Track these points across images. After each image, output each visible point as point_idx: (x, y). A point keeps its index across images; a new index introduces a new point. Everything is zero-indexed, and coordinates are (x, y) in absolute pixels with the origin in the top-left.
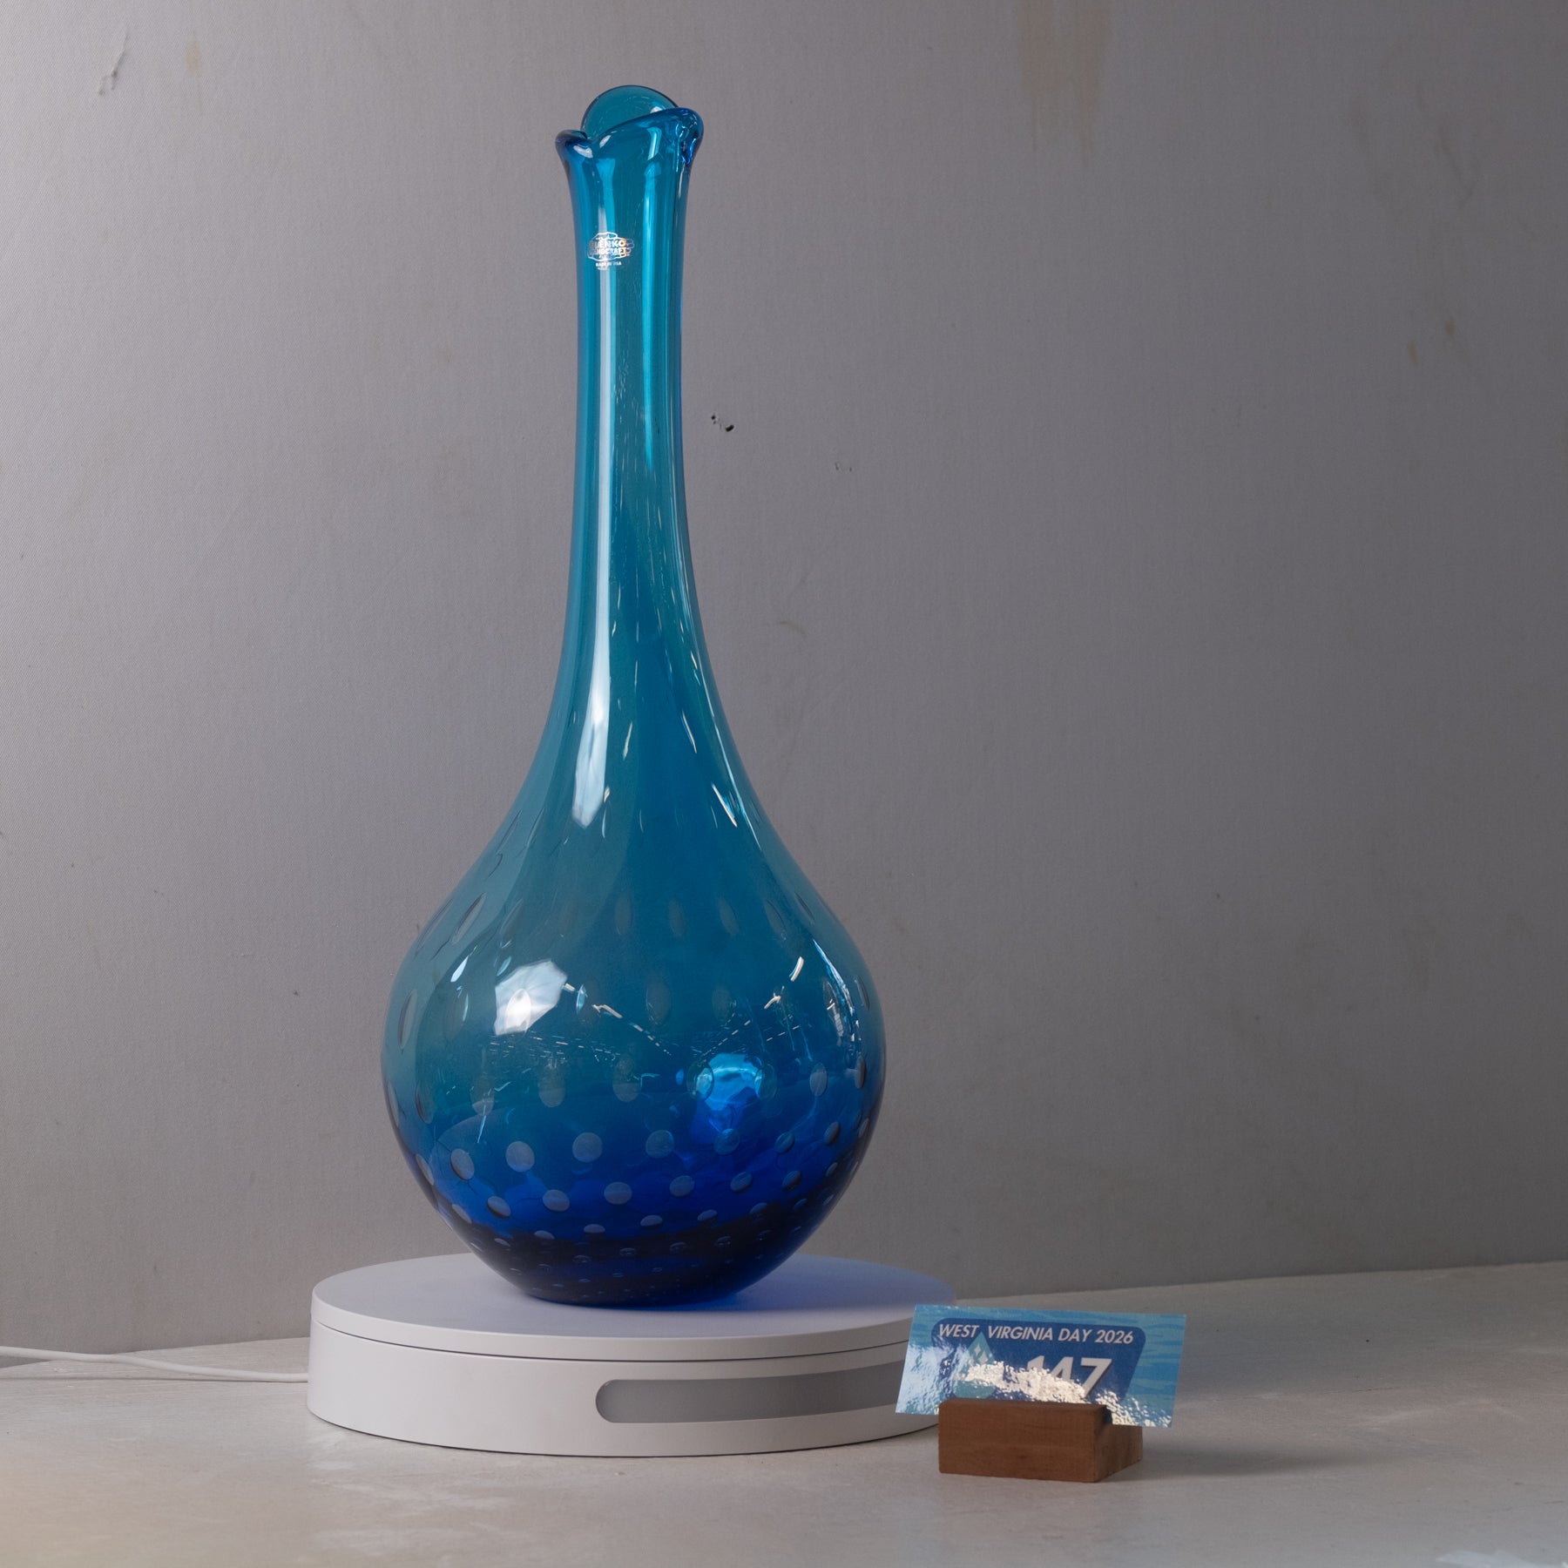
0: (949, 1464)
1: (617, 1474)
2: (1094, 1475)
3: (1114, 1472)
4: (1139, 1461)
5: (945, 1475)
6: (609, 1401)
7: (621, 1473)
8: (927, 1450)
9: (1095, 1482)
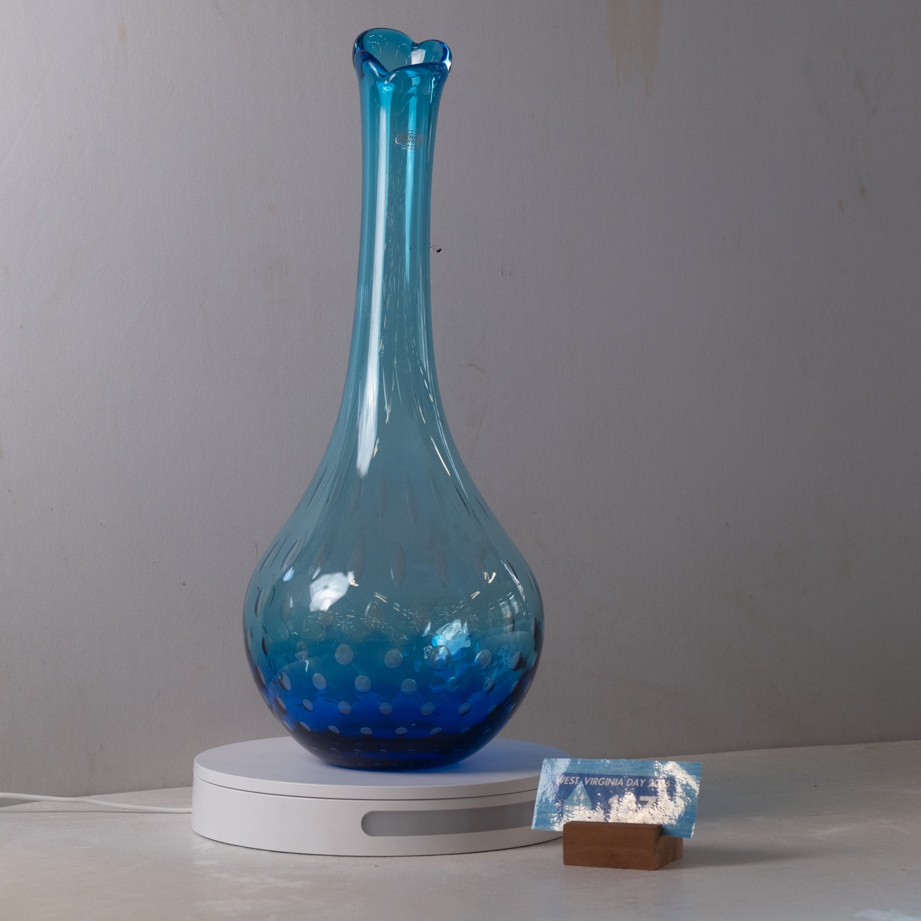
0: (569, 859)
1: (373, 866)
2: (655, 865)
3: (666, 864)
4: (681, 857)
5: (567, 866)
6: (369, 823)
7: (376, 866)
8: (557, 852)
9: (656, 870)
